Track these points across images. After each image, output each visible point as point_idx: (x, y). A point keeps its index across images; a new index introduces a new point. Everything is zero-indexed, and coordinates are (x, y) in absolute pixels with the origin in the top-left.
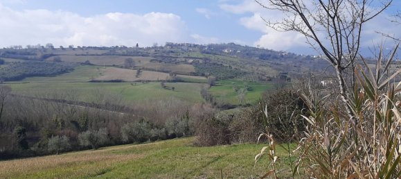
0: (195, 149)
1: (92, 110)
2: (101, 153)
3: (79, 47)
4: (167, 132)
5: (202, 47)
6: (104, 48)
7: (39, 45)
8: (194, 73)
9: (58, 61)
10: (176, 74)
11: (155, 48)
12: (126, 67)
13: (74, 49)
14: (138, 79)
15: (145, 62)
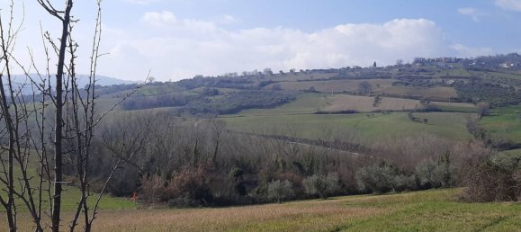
0: (463, 205)
1: (319, 149)
2: (332, 205)
3: (301, 71)
4: (418, 181)
5: (467, 62)
6: (332, 71)
7: (256, 70)
8: (456, 99)
9: (278, 88)
10: (429, 100)
11: (399, 66)
12: (360, 94)
13: (296, 74)
14: (376, 109)
15: (386, 85)
